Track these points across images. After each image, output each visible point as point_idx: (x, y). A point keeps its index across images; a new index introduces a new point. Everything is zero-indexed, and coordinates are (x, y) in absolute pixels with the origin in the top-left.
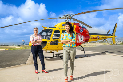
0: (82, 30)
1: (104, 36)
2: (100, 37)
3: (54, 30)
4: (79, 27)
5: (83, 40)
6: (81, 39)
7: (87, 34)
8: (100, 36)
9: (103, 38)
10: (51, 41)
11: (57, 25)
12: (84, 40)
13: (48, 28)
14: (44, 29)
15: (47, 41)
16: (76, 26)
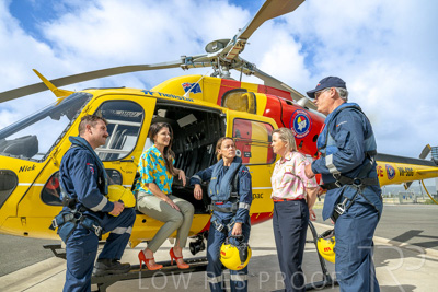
0: (302, 124)
1: (416, 168)
2: (396, 169)
3: (100, 96)
4: (289, 102)
8: (396, 166)
9: (410, 173)
15: (22, 169)
16: (269, 101)
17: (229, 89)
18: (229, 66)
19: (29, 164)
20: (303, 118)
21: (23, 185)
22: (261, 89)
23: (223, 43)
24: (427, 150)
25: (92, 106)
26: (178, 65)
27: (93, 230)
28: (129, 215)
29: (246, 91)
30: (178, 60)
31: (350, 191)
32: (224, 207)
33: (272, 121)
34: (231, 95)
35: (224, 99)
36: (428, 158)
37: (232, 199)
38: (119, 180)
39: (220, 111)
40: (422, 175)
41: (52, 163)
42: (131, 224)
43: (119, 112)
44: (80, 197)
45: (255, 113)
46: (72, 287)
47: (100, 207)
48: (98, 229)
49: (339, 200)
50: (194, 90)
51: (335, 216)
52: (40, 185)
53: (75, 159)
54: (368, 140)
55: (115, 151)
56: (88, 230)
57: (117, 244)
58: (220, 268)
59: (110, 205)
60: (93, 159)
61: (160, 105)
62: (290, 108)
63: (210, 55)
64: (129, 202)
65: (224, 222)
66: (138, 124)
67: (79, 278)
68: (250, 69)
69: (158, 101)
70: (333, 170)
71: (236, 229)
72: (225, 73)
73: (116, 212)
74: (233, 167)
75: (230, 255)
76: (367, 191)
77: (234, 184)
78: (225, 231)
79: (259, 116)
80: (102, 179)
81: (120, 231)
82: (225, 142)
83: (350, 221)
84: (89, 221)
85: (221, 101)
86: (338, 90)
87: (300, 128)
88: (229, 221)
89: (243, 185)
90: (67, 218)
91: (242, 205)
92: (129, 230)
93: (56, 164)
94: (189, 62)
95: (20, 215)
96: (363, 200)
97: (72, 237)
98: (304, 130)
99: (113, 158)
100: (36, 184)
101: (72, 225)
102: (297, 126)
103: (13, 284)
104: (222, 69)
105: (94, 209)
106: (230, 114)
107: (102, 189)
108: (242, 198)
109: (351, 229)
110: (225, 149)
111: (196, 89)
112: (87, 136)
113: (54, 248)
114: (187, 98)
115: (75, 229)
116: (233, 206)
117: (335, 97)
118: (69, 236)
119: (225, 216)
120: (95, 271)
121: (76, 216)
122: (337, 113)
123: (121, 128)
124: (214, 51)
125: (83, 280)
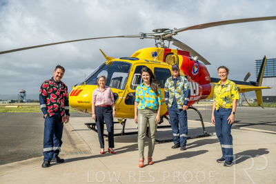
0: (196, 69)
1: (241, 87)
3: (134, 64)
4: (191, 60)
5: (197, 93)
6: (195, 92)
7: (207, 78)
10: (127, 93)
11: (137, 54)
12: (199, 95)
13: (118, 60)
14: (107, 62)
15: (119, 93)
16: (184, 59)
19: (121, 91)
22: (179, 52)
23: (163, 30)
24: (248, 75)
25: (133, 68)
26: (138, 37)
29: (173, 54)
34: (168, 56)
36: (248, 81)
40: (244, 91)
87: (195, 71)
93: (128, 91)
94: (144, 36)
100: (123, 98)
124: (159, 33)
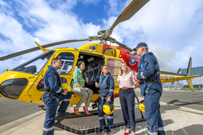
1: (176, 77)
2: (169, 78)
3: (58, 51)
8: (168, 75)
9: (174, 79)
15: (30, 78)
16: (121, 52)
17: (106, 48)
18: (106, 40)
19: (33, 76)
20: (133, 58)
21: (30, 83)
22: (118, 48)
23: (104, 32)
24: (180, 70)
25: (56, 55)
26: (87, 40)
27: (56, 100)
28: (70, 94)
29: (112, 49)
30: (88, 38)
31: (150, 84)
32: (104, 91)
33: (122, 59)
34: (107, 50)
35: (104, 52)
36: (180, 73)
37: (107, 88)
38: (66, 82)
39: (103, 56)
40: (178, 79)
41: (41, 75)
42: (70, 98)
43: (66, 57)
44: (51, 88)
45: (116, 56)
46: (48, 121)
47: (59, 91)
48: (58, 100)
49: (146, 88)
50: (93, 49)
51: (145, 94)
52: (36, 83)
53: (50, 74)
54: (156, 66)
55: (64, 71)
56: (54, 100)
57: (65, 105)
58: (103, 114)
59: (63, 91)
60: (56, 74)
61: (81, 54)
62: (128, 55)
63: (99, 36)
64: (69, 89)
65: (104, 97)
66: (73, 61)
67: (50, 118)
68: (114, 41)
69: (80, 52)
70: (143, 77)
71: (109, 99)
72: (105, 42)
73: (65, 94)
74: (107, 76)
75: (106, 109)
76: (156, 85)
77: (108, 83)
78: (105, 100)
79: (117, 58)
80: (60, 81)
81: (66, 100)
82: (104, 67)
83: (150, 96)
84: (55, 97)
85: (103, 52)
86: (144, 47)
87: (132, 62)
88: (106, 96)
89: (111, 83)
90: (47, 95)
91: (111, 90)
92: (69, 100)
93: (42, 76)
94: (91, 39)
95: (29, 95)
96: (154, 88)
97: (48, 102)
98: (134, 63)
99: (64, 73)
100: (35, 83)
101: (48, 98)
102: (131, 61)
103: (27, 120)
104: (103, 41)
105: (57, 92)
106: (106, 57)
107: (59, 85)
108: (111, 87)
109: (150, 99)
110: (104, 70)
111: (94, 48)
112: (54, 65)
113: (42, 107)
114: (90, 51)
115: (49, 100)
116: (108, 91)
117: (143, 50)
118: (47, 102)
119: (105, 94)
120: (56, 115)
121: (50, 95)
122: (144, 56)
123: (66, 62)
124: (100, 34)
125: (52, 119)
